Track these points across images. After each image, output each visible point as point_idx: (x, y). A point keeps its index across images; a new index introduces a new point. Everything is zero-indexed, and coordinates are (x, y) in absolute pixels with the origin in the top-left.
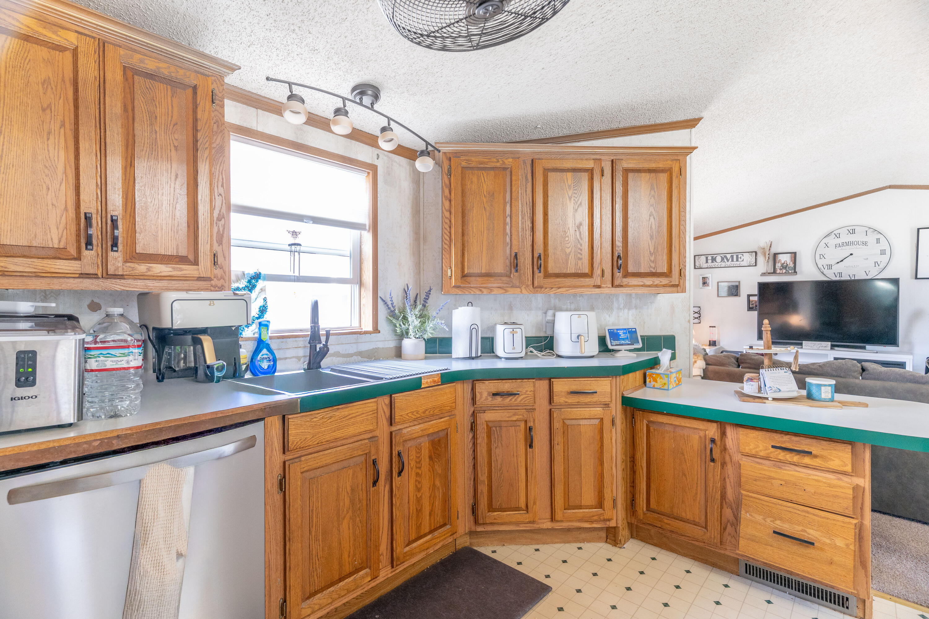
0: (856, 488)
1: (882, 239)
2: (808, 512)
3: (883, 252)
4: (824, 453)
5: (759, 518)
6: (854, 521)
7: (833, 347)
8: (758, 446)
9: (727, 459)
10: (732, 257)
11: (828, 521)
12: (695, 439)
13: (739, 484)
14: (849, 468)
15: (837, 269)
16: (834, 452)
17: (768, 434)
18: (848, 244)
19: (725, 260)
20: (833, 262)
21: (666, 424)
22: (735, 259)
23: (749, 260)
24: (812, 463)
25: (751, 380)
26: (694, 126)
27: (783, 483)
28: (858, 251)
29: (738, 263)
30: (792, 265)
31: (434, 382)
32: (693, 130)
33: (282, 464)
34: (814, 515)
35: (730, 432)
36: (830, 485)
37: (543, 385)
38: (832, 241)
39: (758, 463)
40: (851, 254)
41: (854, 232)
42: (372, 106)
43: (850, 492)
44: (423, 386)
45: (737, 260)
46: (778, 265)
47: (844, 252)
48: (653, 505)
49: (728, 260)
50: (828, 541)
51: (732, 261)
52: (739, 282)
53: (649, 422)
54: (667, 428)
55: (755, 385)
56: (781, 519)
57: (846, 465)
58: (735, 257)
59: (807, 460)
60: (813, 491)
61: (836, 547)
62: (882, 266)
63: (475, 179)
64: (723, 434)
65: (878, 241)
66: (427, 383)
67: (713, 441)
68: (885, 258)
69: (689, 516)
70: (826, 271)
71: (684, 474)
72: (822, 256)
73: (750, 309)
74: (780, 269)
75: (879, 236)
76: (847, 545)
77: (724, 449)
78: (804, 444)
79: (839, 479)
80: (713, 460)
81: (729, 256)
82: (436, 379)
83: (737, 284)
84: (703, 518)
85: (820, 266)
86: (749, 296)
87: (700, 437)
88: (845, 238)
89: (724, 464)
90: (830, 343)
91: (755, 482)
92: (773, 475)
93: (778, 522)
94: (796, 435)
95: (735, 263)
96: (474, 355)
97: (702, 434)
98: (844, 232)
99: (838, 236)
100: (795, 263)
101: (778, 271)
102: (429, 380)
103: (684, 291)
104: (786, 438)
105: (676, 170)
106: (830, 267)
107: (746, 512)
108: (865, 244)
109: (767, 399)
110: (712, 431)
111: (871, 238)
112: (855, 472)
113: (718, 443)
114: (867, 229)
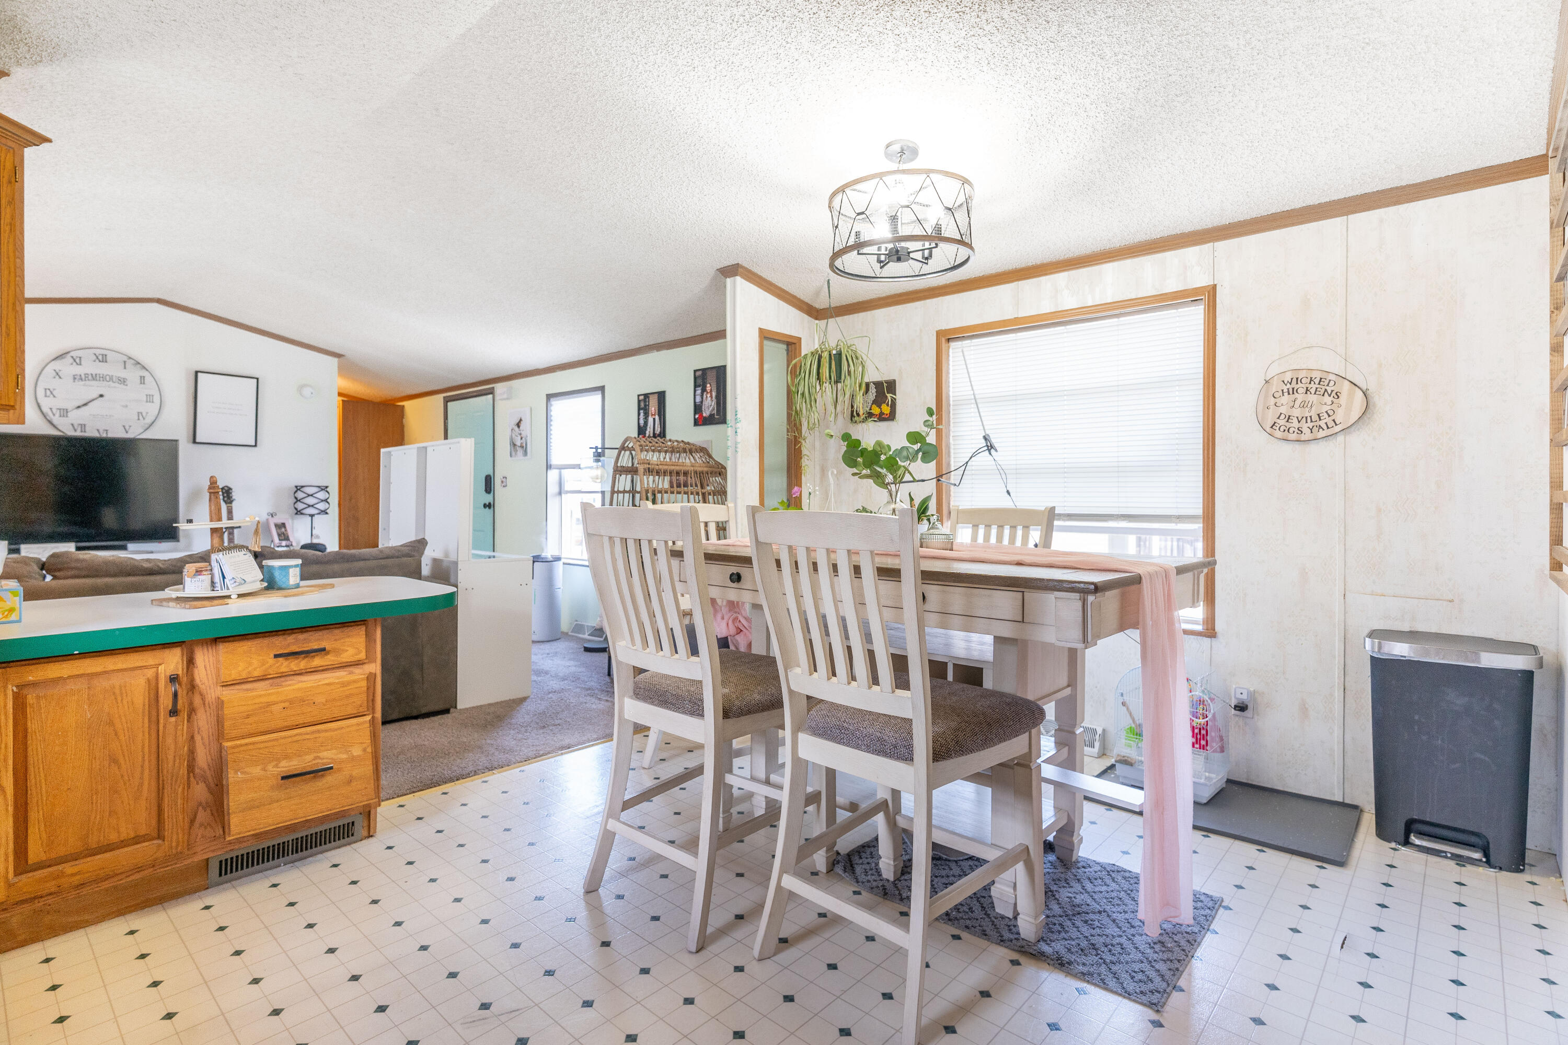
0: (371, 678)
1: (148, 379)
2: (319, 731)
3: (150, 399)
4: (337, 645)
5: (256, 771)
6: (368, 718)
7: (78, 549)
8: (250, 664)
9: (197, 701)
11: (343, 731)
12: (138, 685)
13: (220, 734)
14: (363, 656)
15: (77, 416)
16: (347, 640)
17: (266, 641)
18: (94, 377)
20: (69, 405)
21: (70, 677)
24: (322, 664)
25: (199, 572)
27: (286, 705)
28: (113, 392)
34: (326, 731)
35: (203, 658)
36: (343, 684)
38: (66, 367)
39: (247, 690)
40: (101, 396)
41: (103, 359)
43: (364, 684)
47: (90, 390)
50: (344, 756)
54: (70, 686)
56: (287, 757)
57: (360, 652)
59: (317, 661)
60: (324, 700)
61: (353, 759)
62: (149, 420)
64: (191, 662)
65: (142, 379)
67: (173, 679)
68: (152, 409)
69: (126, 833)
70: (56, 420)
71: (111, 761)
72: (50, 393)
75: (145, 373)
76: (364, 750)
77: (192, 687)
78: (313, 641)
79: (351, 673)
80: (172, 713)
84: (154, 823)
85: (45, 409)
87: (150, 679)
88: (92, 367)
89: (192, 711)
90: (73, 545)
91: (247, 721)
92: (273, 698)
93: (284, 763)
94: (303, 630)
97: (150, 673)
98: (87, 356)
99: (77, 361)
104: (290, 639)
105: (7, 166)
106: (64, 412)
107: (236, 772)
108: (123, 381)
109: (229, 597)
110: (172, 662)
111: (133, 375)
112: (369, 659)
113: (184, 680)
114: (125, 358)
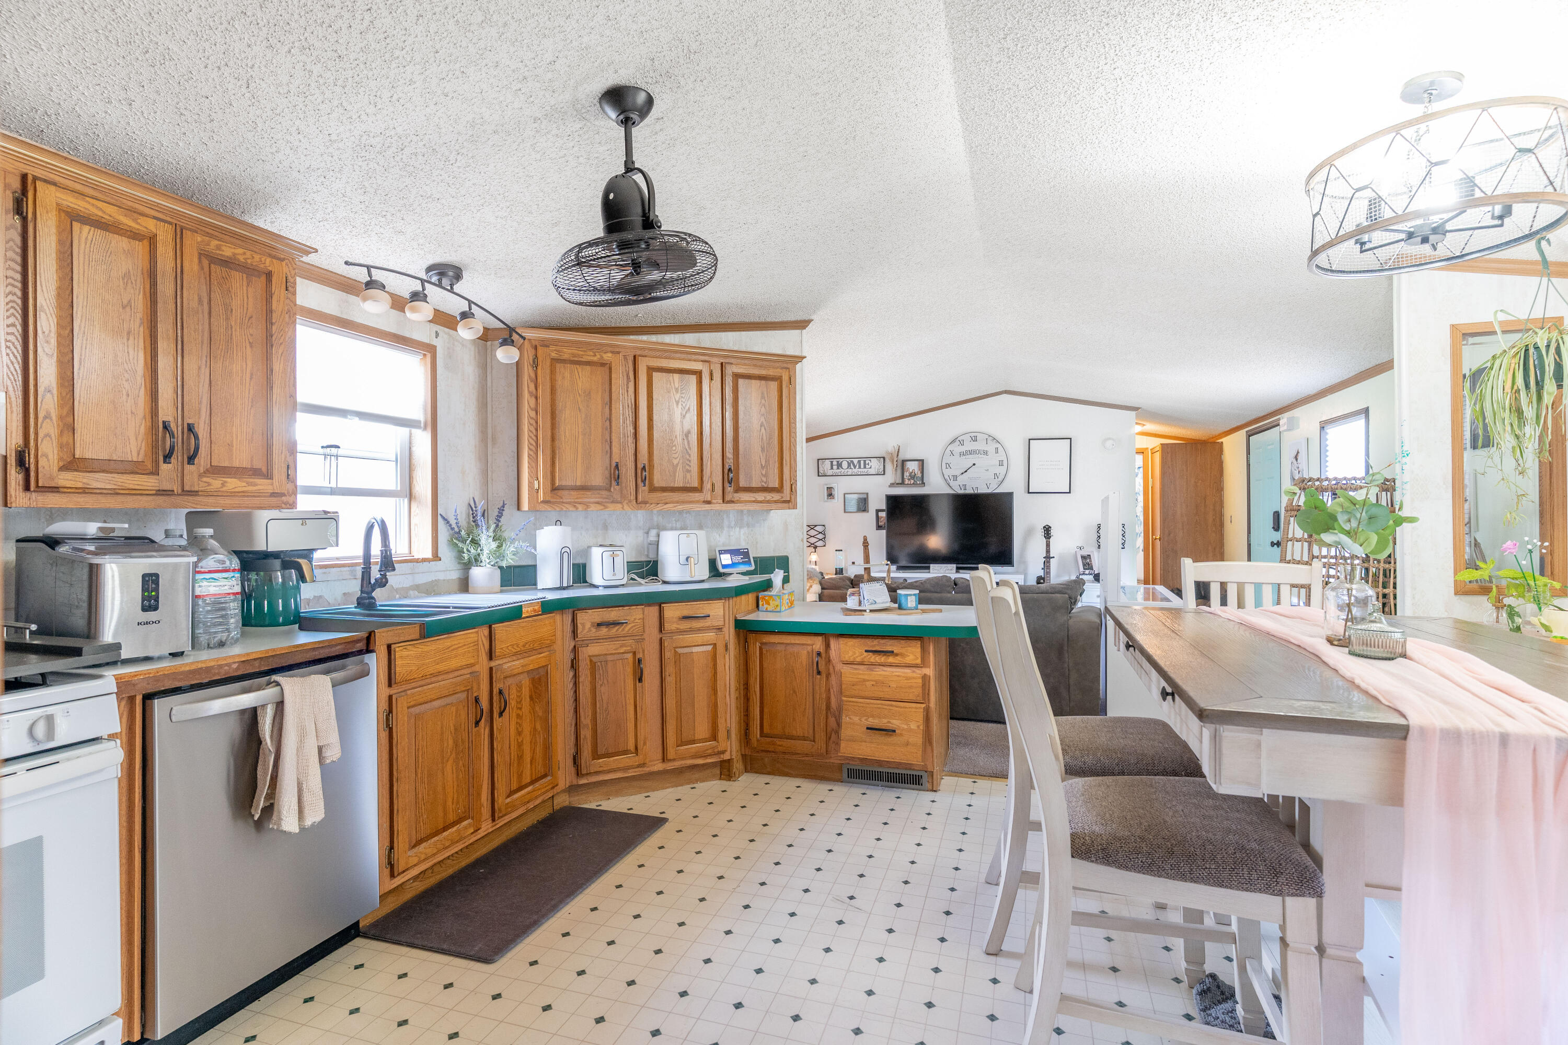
0: (925, 678)
1: (1000, 449)
2: (892, 705)
3: (1001, 463)
4: (903, 651)
5: (856, 719)
6: (923, 706)
7: (958, 568)
8: (855, 653)
9: (831, 670)
10: (859, 462)
11: (906, 710)
12: (804, 654)
13: (841, 692)
14: (919, 661)
15: (962, 480)
16: (909, 648)
17: (863, 641)
18: (971, 452)
19: (852, 467)
20: (958, 473)
21: (778, 643)
22: (862, 466)
23: (877, 467)
24: (894, 661)
25: (853, 594)
26: (804, 327)
27: (874, 683)
28: (980, 460)
29: (866, 470)
30: (920, 475)
31: (535, 610)
32: (804, 331)
33: (387, 699)
34: (896, 707)
35: (833, 643)
36: (907, 678)
37: (653, 611)
38: (957, 449)
39: (856, 669)
40: (974, 464)
41: (975, 439)
42: (452, 288)
43: (920, 681)
44: (523, 616)
45: (865, 467)
46: (907, 474)
47: (967, 462)
48: (767, 729)
49: (855, 467)
50: (905, 727)
51: (860, 467)
52: (867, 494)
53: (762, 644)
54: (779, 648)
55: (856, 598)
56: (873, 716)
57: (917, 658)
58: (862, 462)
59: (891, 660)
60: (895, 686)
61: (910, 730)
62: (1001, 478)
63: (567, 374)
64: (828, 646)
65: (996, 449)
66: (527, 612)
67: (819, 654)
68: (1002, 470)
69: (799, 733)
70: (952, 483)
71: (794, 692)
72: (948, 465)
73: (879, 527)
74: (909, 479)
75: (998, 445)
76: (918, 727)
77: (829, 661)
78: (889, 645)
79: (914, 672)
80: (819, 673)
81: (856, 461)
82: (536, 608)
83: (865, 496)
84: (811, 732)
85: (946, 477)
86: (878, 511)
87: (808, 652)
88: (969, 446)
89: (828, 676)
90: (955, 565)
91: (853, 687)
92: (866, 677)
93: (870, 719)
94: (883, 637)
95: (863, 470)
96: (565, 584)
97: (809, 648)
98: (967, 438)
99: (962, 443)
100: (922, 473)
101: (907, 481)
102: (529, 609)
103: (795, 507)
104: (876, 642)
105: (785, 378)
106: (955, 478)
107: (846, 716)
108: (986, 453)
109: (865, 610)
110: (818, 644)
111: (991, 447)
112: (924, 664)
113: (823, 655)
114: (987, 437)
